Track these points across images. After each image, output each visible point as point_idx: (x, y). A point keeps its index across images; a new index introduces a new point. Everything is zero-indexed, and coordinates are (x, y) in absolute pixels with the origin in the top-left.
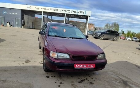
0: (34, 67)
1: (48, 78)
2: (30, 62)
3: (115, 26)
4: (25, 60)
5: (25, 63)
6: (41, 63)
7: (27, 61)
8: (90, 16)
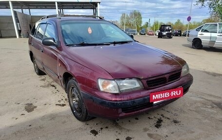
0: (53, 117)
1: (97, 135)
2: (35, 107)
3: (135, 16)
4: (22, 106)
5: (26, 113)
6: (60, 105)
7: (30, 108)
8: (99, 3)
